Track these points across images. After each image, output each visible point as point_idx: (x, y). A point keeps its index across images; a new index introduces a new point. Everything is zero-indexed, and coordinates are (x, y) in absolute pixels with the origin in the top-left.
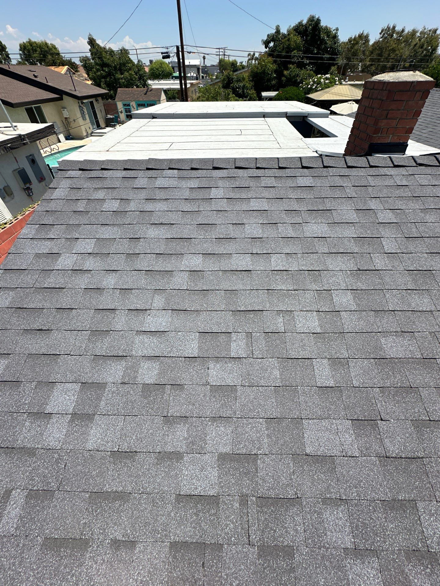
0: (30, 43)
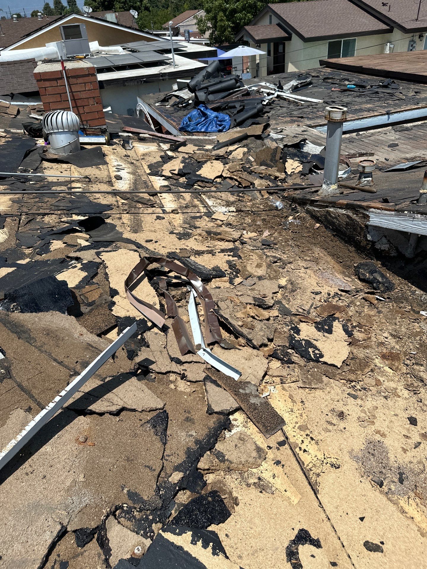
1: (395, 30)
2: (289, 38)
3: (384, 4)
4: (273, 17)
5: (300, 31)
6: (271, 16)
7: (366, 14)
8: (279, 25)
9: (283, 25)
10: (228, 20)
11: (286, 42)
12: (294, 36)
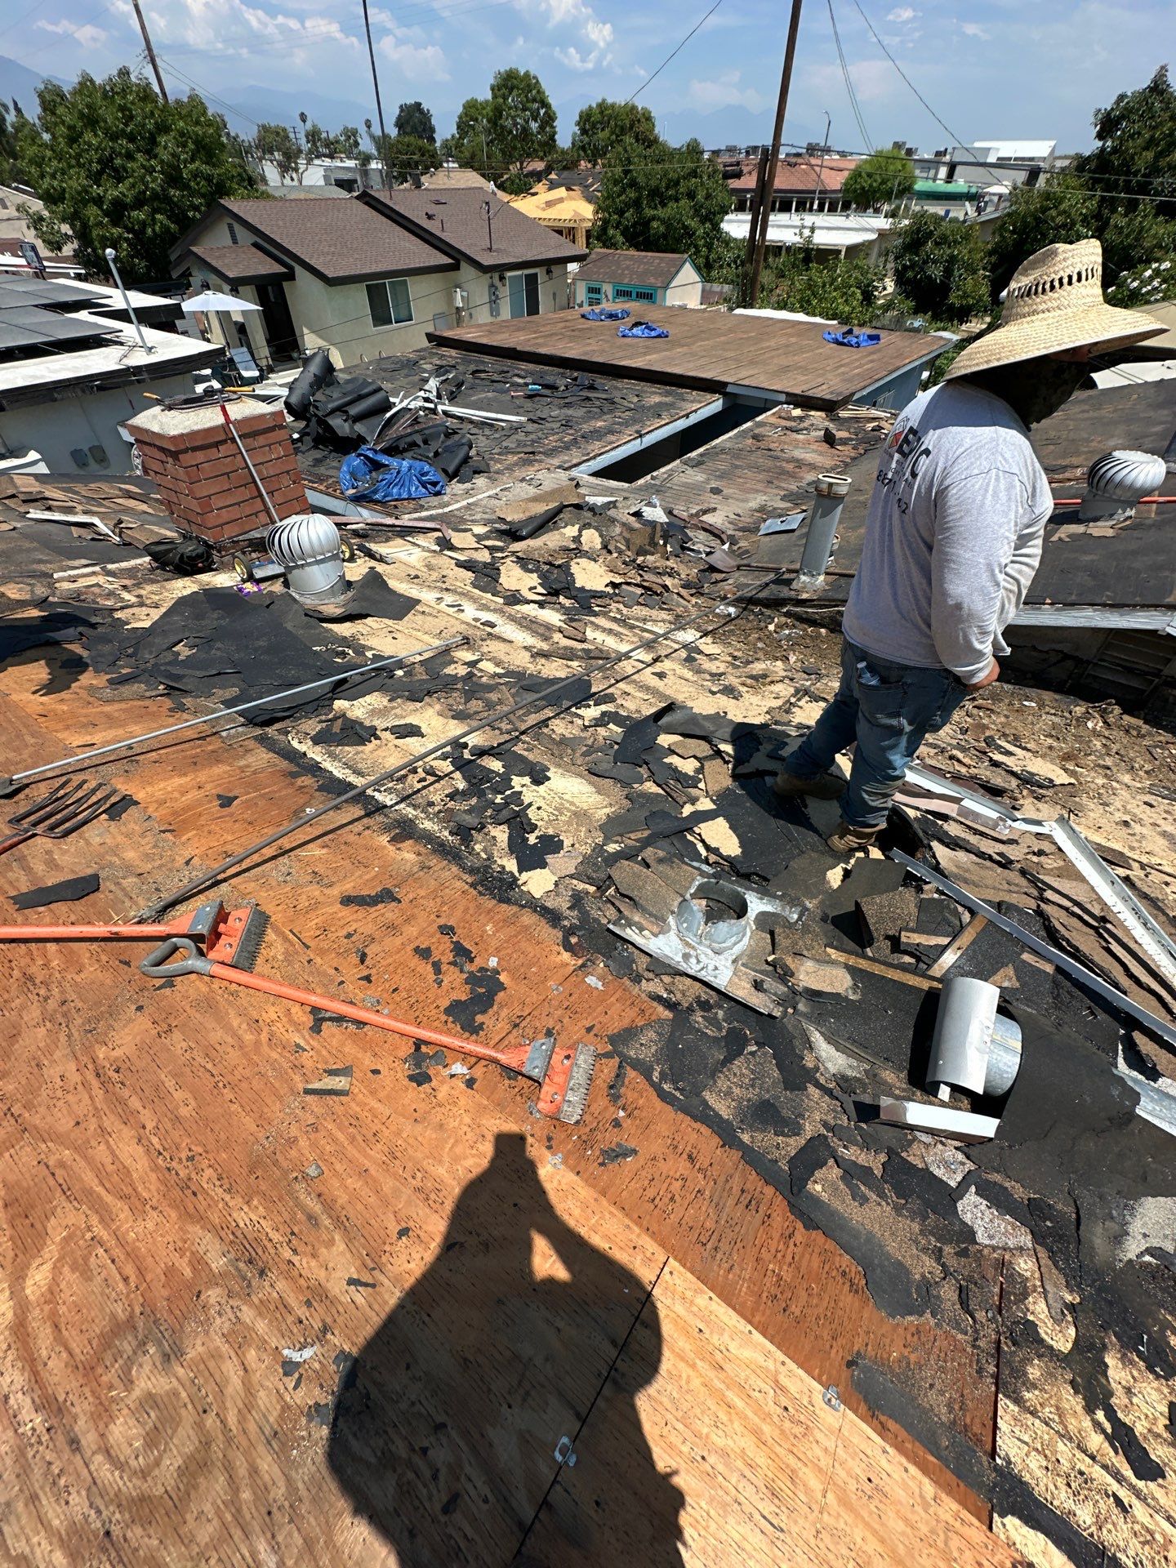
0: (602, 106)
1: (464, 265)
2: (291, 276)
3: (430, 217)
4: (237, 227)
5: (312, 263)
6: (231, 227)
7: (407, 234)
8: (256, 245)
9: (266, 245)
10: (115, 224)
11: (285, 284)
12: (299, 271)
